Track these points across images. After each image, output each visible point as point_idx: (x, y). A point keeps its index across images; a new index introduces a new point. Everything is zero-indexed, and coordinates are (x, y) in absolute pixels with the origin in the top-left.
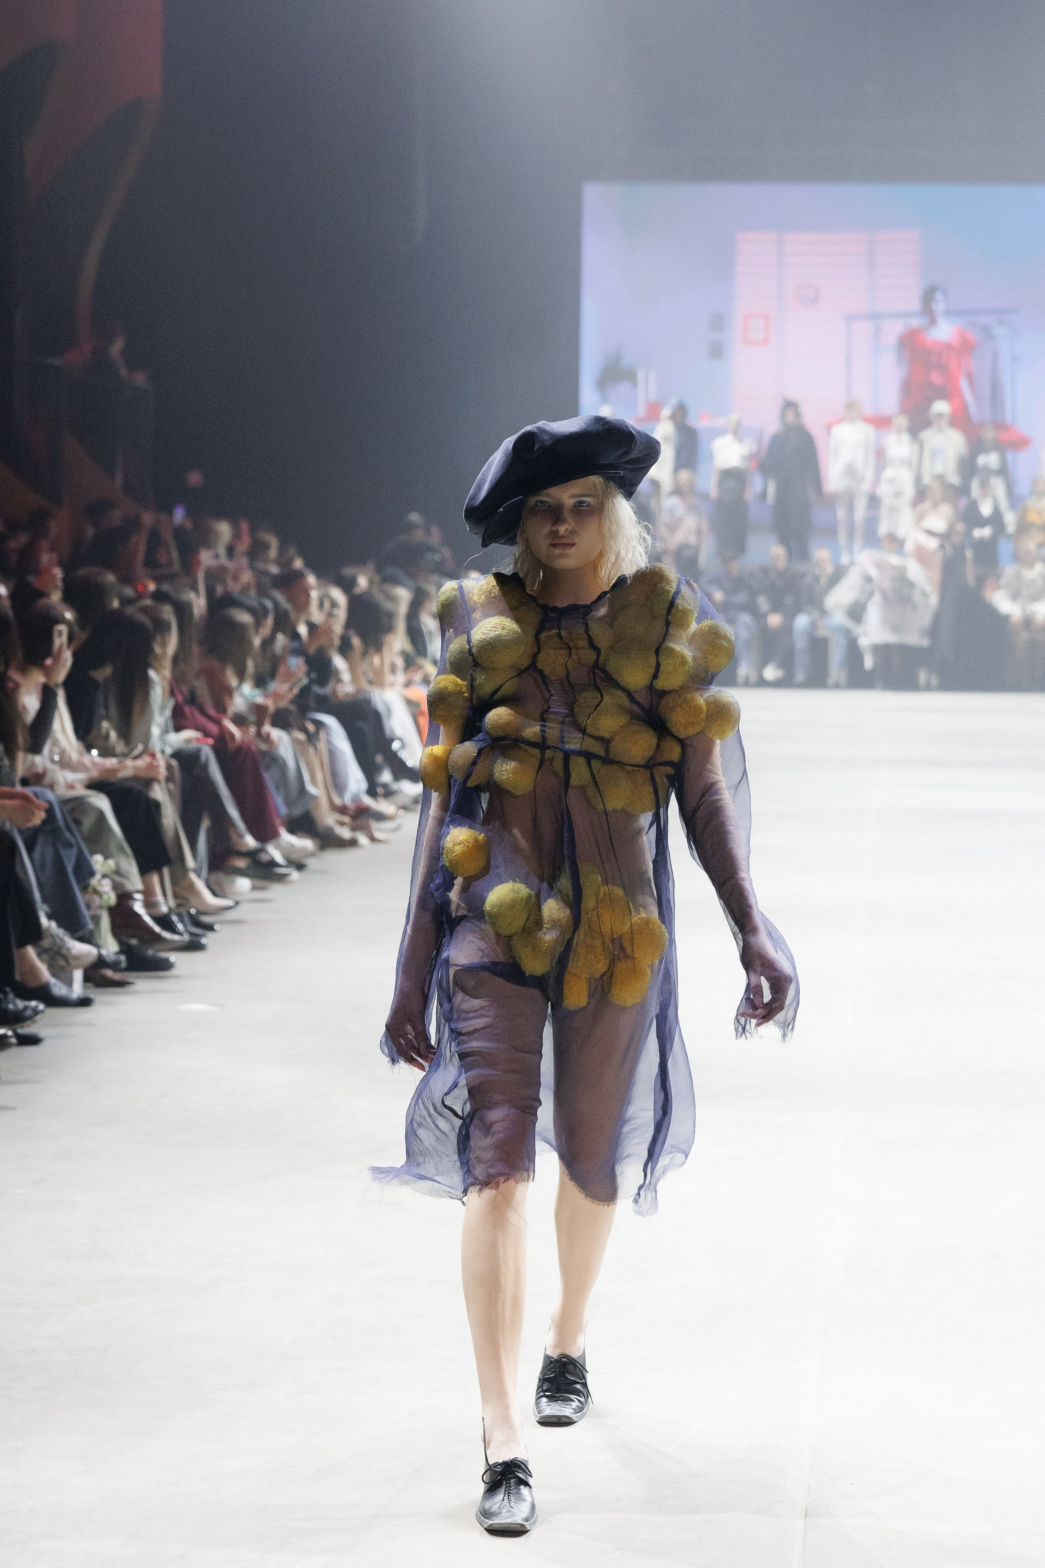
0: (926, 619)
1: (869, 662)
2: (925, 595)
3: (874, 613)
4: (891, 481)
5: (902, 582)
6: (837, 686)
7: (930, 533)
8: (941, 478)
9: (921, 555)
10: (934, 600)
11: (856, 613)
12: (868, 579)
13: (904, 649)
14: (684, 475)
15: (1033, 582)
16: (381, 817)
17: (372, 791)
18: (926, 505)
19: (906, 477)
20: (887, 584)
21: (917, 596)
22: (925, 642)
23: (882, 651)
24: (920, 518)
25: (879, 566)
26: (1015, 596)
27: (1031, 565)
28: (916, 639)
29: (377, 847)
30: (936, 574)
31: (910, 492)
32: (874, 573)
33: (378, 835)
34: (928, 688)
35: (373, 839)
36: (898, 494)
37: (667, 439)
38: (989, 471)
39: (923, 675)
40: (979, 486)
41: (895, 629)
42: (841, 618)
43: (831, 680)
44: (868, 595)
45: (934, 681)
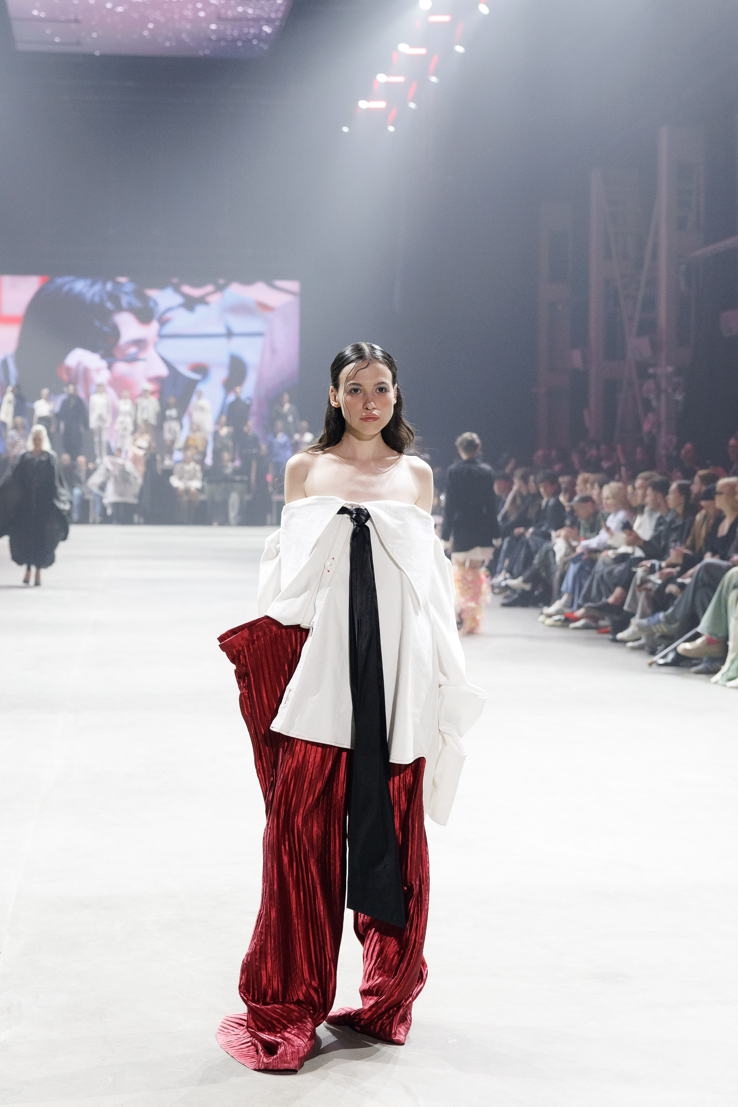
0: (136, 490)
1: (109, 512)
2: (136, 478)
3: (110, 487)
4: (122, 423)
5: (124, 472)
6: (94, 523)
7: (140, 448)
8: (146, 422)
9: (134, 459)
10: (140, 481)
11: (102, 487)
12: (108, 470)
13: (126, 505)
14: (19, 419)
15: (189, 472)
18: (137, 434)
19: (129, 421)
20: (117, 473)
21: (132, 479)
22: (136, 501)
23: (116, 505)
24: (135, 440)
25: (114, 464)
26: (181, 478)
27: (188, 463)
28: (132, 500)
30: (142, 468)
31: (131, 428)
32: (111, 467)
34: (139, 524)
36: (125, 429)
37: (10, 402)
38: (171, 418)
39: (136, 518)
40: (167, 426)
41: (121, 494)
42: (95, 490)
43: (91, 520)
44: (108, 478)
45: (142, 520)
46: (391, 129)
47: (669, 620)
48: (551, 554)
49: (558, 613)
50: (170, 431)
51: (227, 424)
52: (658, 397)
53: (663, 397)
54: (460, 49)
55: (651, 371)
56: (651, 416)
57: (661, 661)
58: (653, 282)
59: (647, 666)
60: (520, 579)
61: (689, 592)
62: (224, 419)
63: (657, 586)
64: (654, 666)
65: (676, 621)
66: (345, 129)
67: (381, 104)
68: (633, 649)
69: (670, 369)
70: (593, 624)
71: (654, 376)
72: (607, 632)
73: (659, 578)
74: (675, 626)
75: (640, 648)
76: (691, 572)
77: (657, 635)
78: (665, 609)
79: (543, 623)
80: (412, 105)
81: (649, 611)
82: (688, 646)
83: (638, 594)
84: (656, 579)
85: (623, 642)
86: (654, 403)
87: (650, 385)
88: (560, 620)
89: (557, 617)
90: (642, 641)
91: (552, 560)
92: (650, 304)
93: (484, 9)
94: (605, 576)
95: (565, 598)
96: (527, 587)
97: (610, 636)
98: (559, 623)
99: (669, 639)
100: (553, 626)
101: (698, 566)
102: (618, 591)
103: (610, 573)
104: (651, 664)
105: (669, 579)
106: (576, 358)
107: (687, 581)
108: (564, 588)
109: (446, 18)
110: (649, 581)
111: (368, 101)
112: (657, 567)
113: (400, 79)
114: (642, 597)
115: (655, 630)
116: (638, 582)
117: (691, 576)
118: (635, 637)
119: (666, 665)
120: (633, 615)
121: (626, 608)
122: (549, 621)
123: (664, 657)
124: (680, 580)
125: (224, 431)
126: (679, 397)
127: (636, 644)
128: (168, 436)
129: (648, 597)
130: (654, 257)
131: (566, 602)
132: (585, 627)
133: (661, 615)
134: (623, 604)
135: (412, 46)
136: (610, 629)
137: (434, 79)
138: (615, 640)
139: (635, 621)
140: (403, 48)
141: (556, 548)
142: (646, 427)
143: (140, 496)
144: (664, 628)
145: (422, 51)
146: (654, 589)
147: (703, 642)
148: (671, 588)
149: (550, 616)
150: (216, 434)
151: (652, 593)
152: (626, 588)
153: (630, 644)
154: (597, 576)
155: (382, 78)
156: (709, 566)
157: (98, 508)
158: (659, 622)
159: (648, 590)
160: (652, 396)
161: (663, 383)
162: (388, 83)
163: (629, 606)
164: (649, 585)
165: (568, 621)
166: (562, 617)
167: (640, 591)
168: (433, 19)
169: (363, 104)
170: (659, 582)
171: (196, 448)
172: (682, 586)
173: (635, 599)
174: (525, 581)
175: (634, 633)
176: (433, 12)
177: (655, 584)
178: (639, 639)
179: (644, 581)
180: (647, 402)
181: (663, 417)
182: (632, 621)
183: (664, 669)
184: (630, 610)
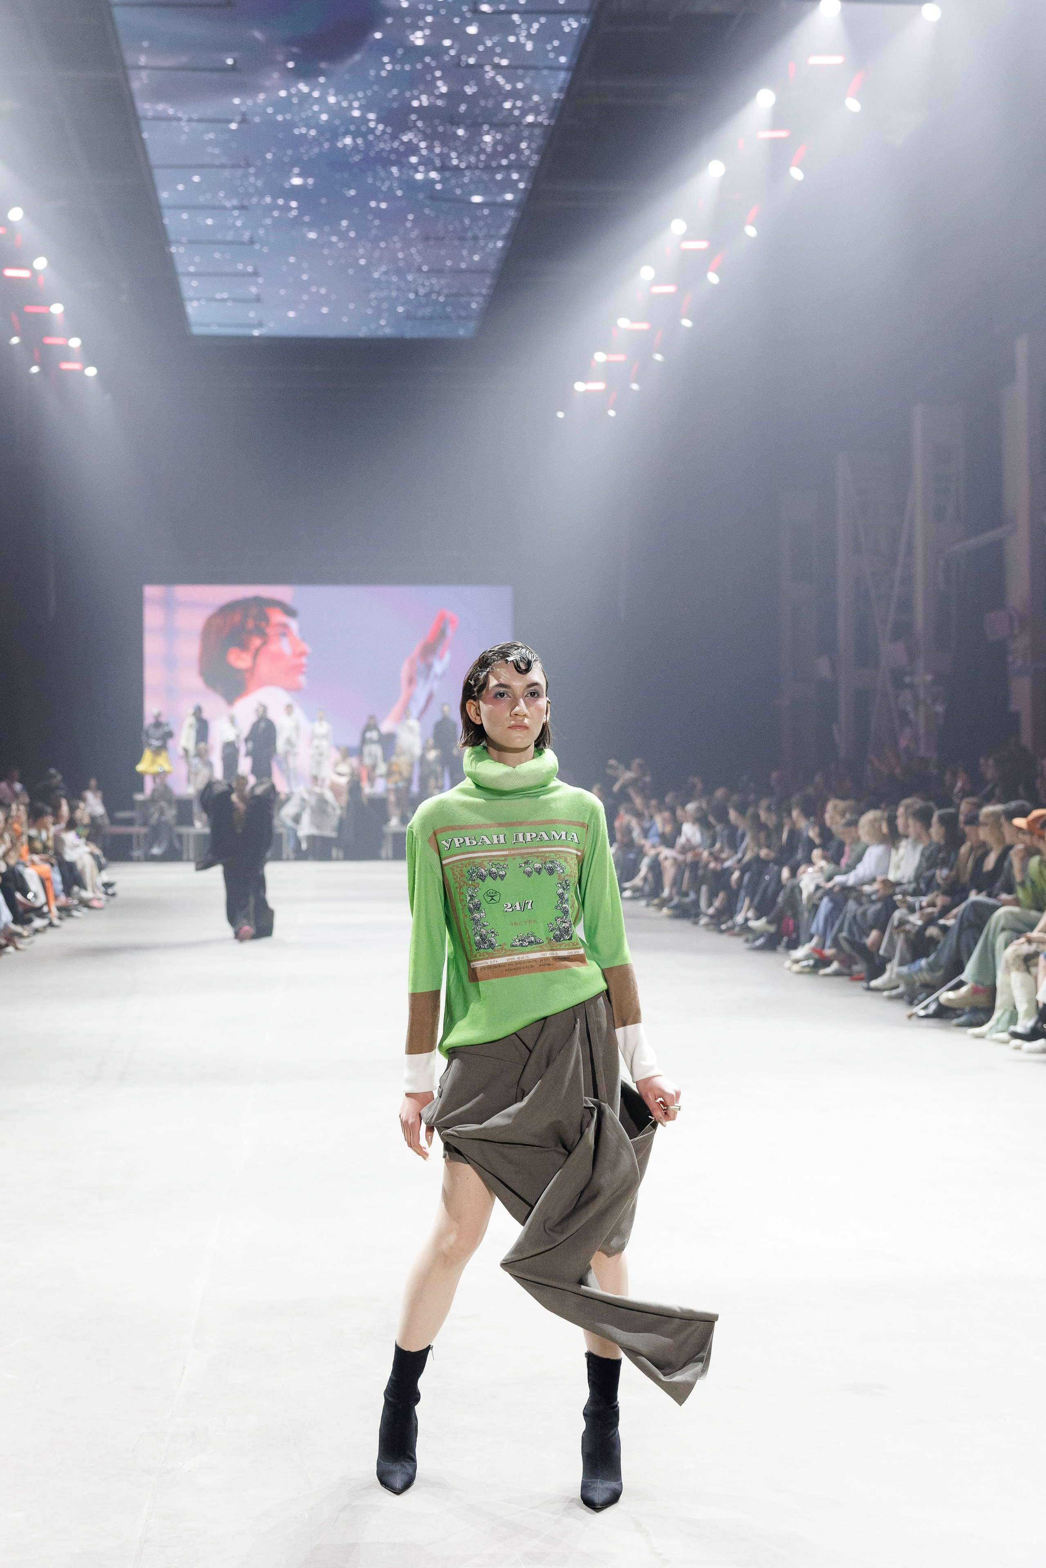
0: (335, 822)
1: (304, 846)
2: (334, 809)
3: (306, 818)
5: (322, 801)
6: (288, 859)
7: (340, 775)
9: (334, 788)
10: (338, 812)
11: (297, 819)
12: (303, 800)
13: (323, 838)
16: (20, 936)
17: (15, 921)
19: (325, 745)
20: (313, 803)
21: (330, 810)
22: (333, 834)
23: (311, 839)
24: (335, 767)
25: (310, 792)
28: (330, 833)
29: (19, 953)
30: (343, 798)
32: (306, 796)
33: (20, 946)
34: (338, 859)
35: (17, 948)
36: (321, 754)
37: (191, 726)
38: (372, 741)
39: (334, 852)
40: (367, 749)
41: (318, 827)
42: (289, 823)
43: (284, 856)
44: (303, 809)
45: (341, 854)
46: (612, 413)
47: (932, 968)
48: (797, 891)
49: (807, 958)
50: (370, 755)
51: (435, 747)
52: (916, 709)
53: (922, 709)
54: (687, 323)
55: (907, 679)
56: (907, 730)
57: (922, 1013)
58: (908, 579)
59: (906, 1018)
60: (764, 920)
61: (953, 935)
62: (431, 742)
63: (917, 928)
64: (914, 1018)
65: (940, 967)
66: (560, 415)
67: (600, 386)
68: (890, 998)
69: (929, 678)
70: (845, 971)
71: (911, 686)
72: (861, 979)
73: (919, 919)
74: (939, 974)
75: (899, 997)
76: (955, 911)
77: (918, 984)
78: (927, 955)
79: (790, 969)
80: (635, 387)
81: (908, 957)
82: (951, 995)
83: (896, 937)
84: (916, 920)
85: (879, 990)
86: (912, 716)
87: (906, 695)
88: (808, 966)
89: (805, 963)
90: (901, 990)
91: (798, 896)
92: (906, 605)
93: (713, 278)
94: (859, 918)
95: (815, 940)
96: (772, 929)
97: (865, 984)
98: (807, 970)
99: (931, 988)
100: (800, 973)
101: (963, 906)
102: (874, 934)
103: (864, 914)
104: (910, 1017)
105: (930, 921)
106: (823, 667)
107: (950, 922)
108: (813, 929)
109: (671, 289)
110: (908, 922)
111: (585, 381)
112: (917, 906)
113: (620, 358)
114: (900, 942)
115: (916, 978)
116: (896, 923)
117: (955, 917)
118: (894, 984)
119: (927, 1016)
120: (889, 960)
121: (881, 952)
122: (796, 967)
123: (925, 1008)
124: (942, 922)
125: (432, 755)
126: (939, 708)
127: (894, 992)
128: (367, 761)
129: (908, 941)
130: (910, 551)
131: (817, 945)
132: (837, 974)
133: (923, 962)
134: (879, 949)
135: (633, 321)
136: (864, 975)
137: (658, 357)
138: (869, 989)
140: (624, 323)
141: (802, 885)
142: (903, 743)
143: (340, 828)
144: (926, 977)
145: (644, 326)
146: (913, 931)
147: (968, 991)
148: (932, 931)
149: (797, 962)
150: (423, 758)
151: (912, 936)
152: (883, 931)
153: (886, 993)
154: (849, 916)
155: (600, 357)
156: (975, 904)
157: (292, 842)
158: (921, 969)
159: (907, 933)
160: (909, 709)
161: (921, 692)
162: (607, 363)
163: (885, 951)
164: (908, 927)
165: (817, 966)
166: (811, 962)
167: (898, 933)
168: (657, 290)
169: (579, 387)
170: (919, 923)
171: (400, 773)
172: (945, 929)
173: (892, 944)
174: (769, 922)
175: (890, 980)
176: (656, 282)
177: (915, 925)
178: (897, 987)
179: (902, 922)
180: (903, 715)
181: (922, 731)
182: (889, 967)
183: (925, 1022)
184: (886, 955)
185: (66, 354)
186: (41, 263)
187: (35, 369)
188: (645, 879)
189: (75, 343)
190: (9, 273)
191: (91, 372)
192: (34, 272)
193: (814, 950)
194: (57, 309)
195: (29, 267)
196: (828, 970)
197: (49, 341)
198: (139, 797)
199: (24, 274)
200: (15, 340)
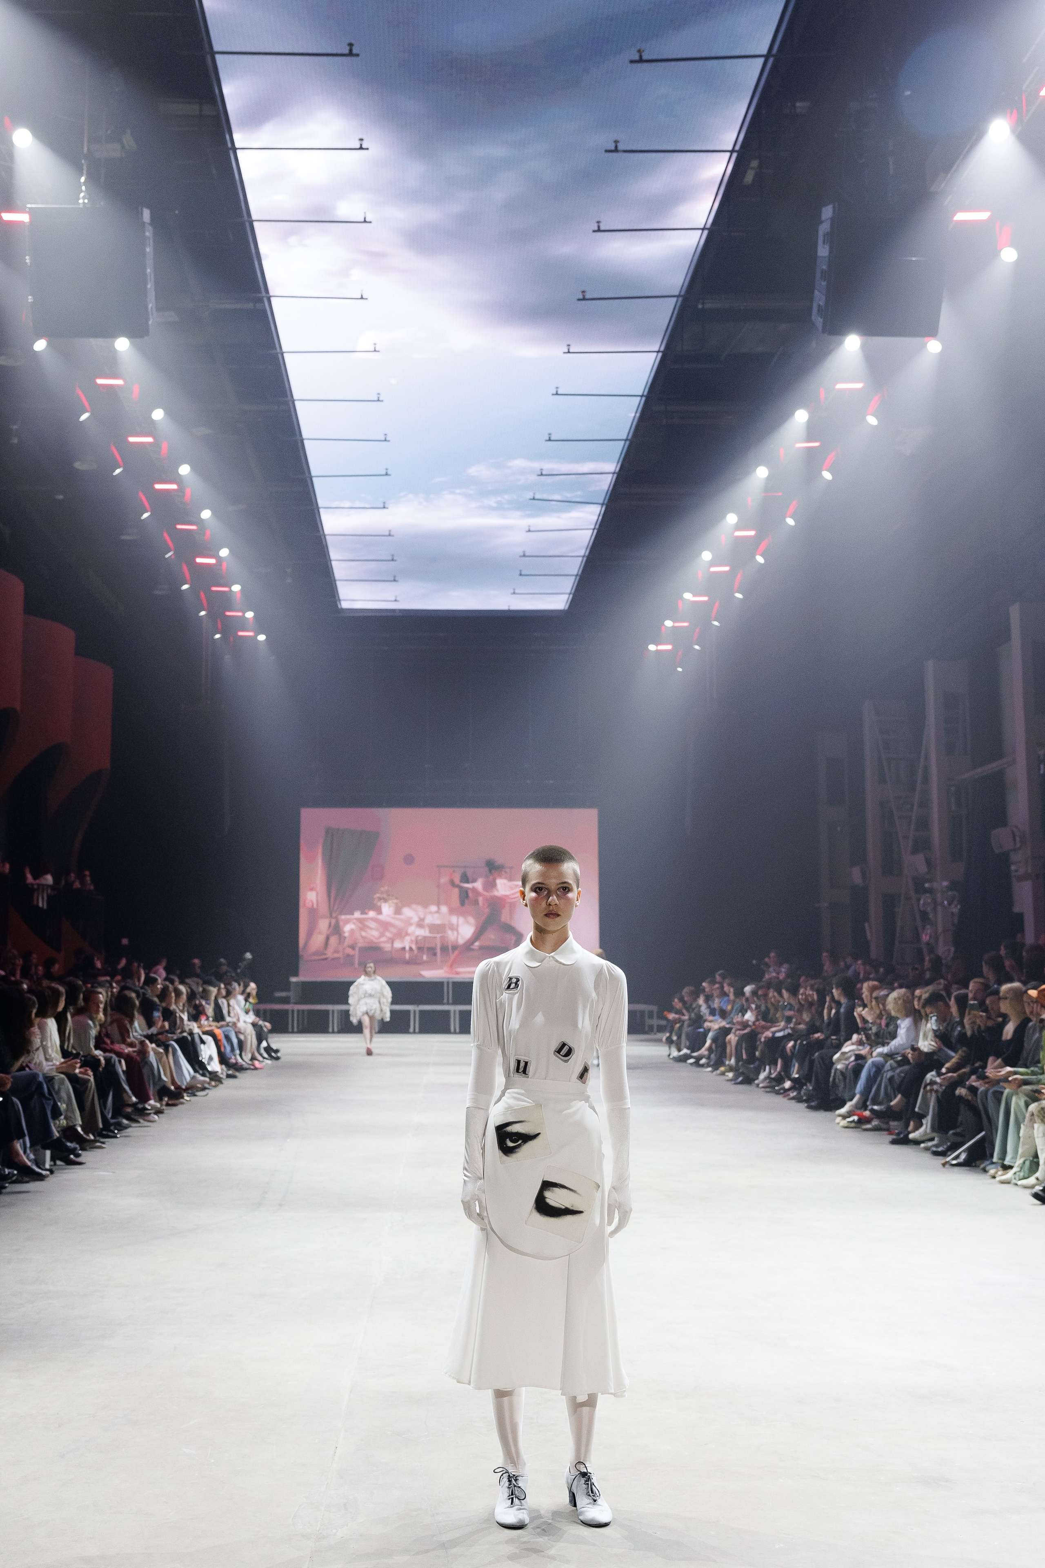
46: (680, 669)
49: (850, 1114)
52: (935, 910)
53: (939, 909)
54: (739, 596)
55: (927, 885)
56: (929, 928)
57: (954, 1162)
58: (925, 803)
64: (947, 1166)
67: (669, 647)
68: (927, 1149)
69: (945, 884)
70: (884, 1126)
71: (930, 891)
75: (934, 1148)
79: (838, 1124)
80: (697, 647)
83: (928, 1096)
85: (916, 1142)
86: (931, 916)
87: (925, 900)
88: (853, 1121)
89: (851, 1119)
90: (933, 1143)
92: (924, 824)
93: (760, 559)
95: (857, 1099)
98: (853, 1125)
100: (847, 1127)
104: (944, 1165)
106: (856, 875)
108: (857, 1090)
109: (727, 569)
110: (936, 1083)
111: (657, 643)
113: (686, 624)
114: (932, 1100)
118: (927, 1138)
119: (958, 1164)
120: (924, 1116)
121: (917, 1110)
122: (844, 1123)
123: (956, 1158)
126: (955, 909)
127: (929, 1144)
129: (939, 1099)
130: (926, 780)
131: (857, 1104)
132: (877, 1129)
135: (695, 594)
137: (716, 623)
138: (907, 1141)
139: (927, 1122)
140: (688, 596)
142: (925, 938)
145: (706, 599)
148: (961, 1091)
149: (843, 1117)
151: (940, 1095)
153: (922, 1145)
155: (668, 623)
160: (929, 909)
161: (939, 897)
162: (674, 628)
163: (920, 1108)
165: (862, 1121)
166: (856, 1118)
167: (930, 1093)
168: (714, 569)
169: (652, 647)
173: (925, 1102)
175: (925, 1132)
176: (713, 563)
178: (932, 1139)
179: (933, 1083)
180: (924, 916)
181: (940, 929)
182: (924, 1121)
183: (956, 1169)
184: (921, 1112)
185: (242, 624)
186: (224, 553)
187: (218, 636)
188: (710, 1049)
189: (250, 615)
190: (199, 560)
191: (262, 638)
192: (219, 559)
193: (857, 1106)
194: (236, 588)
195: (215, 556)
196: (869, 1126)
197: (228, 614)
198: (294, 979)
199: (212, 561)
200: (203, 613)
